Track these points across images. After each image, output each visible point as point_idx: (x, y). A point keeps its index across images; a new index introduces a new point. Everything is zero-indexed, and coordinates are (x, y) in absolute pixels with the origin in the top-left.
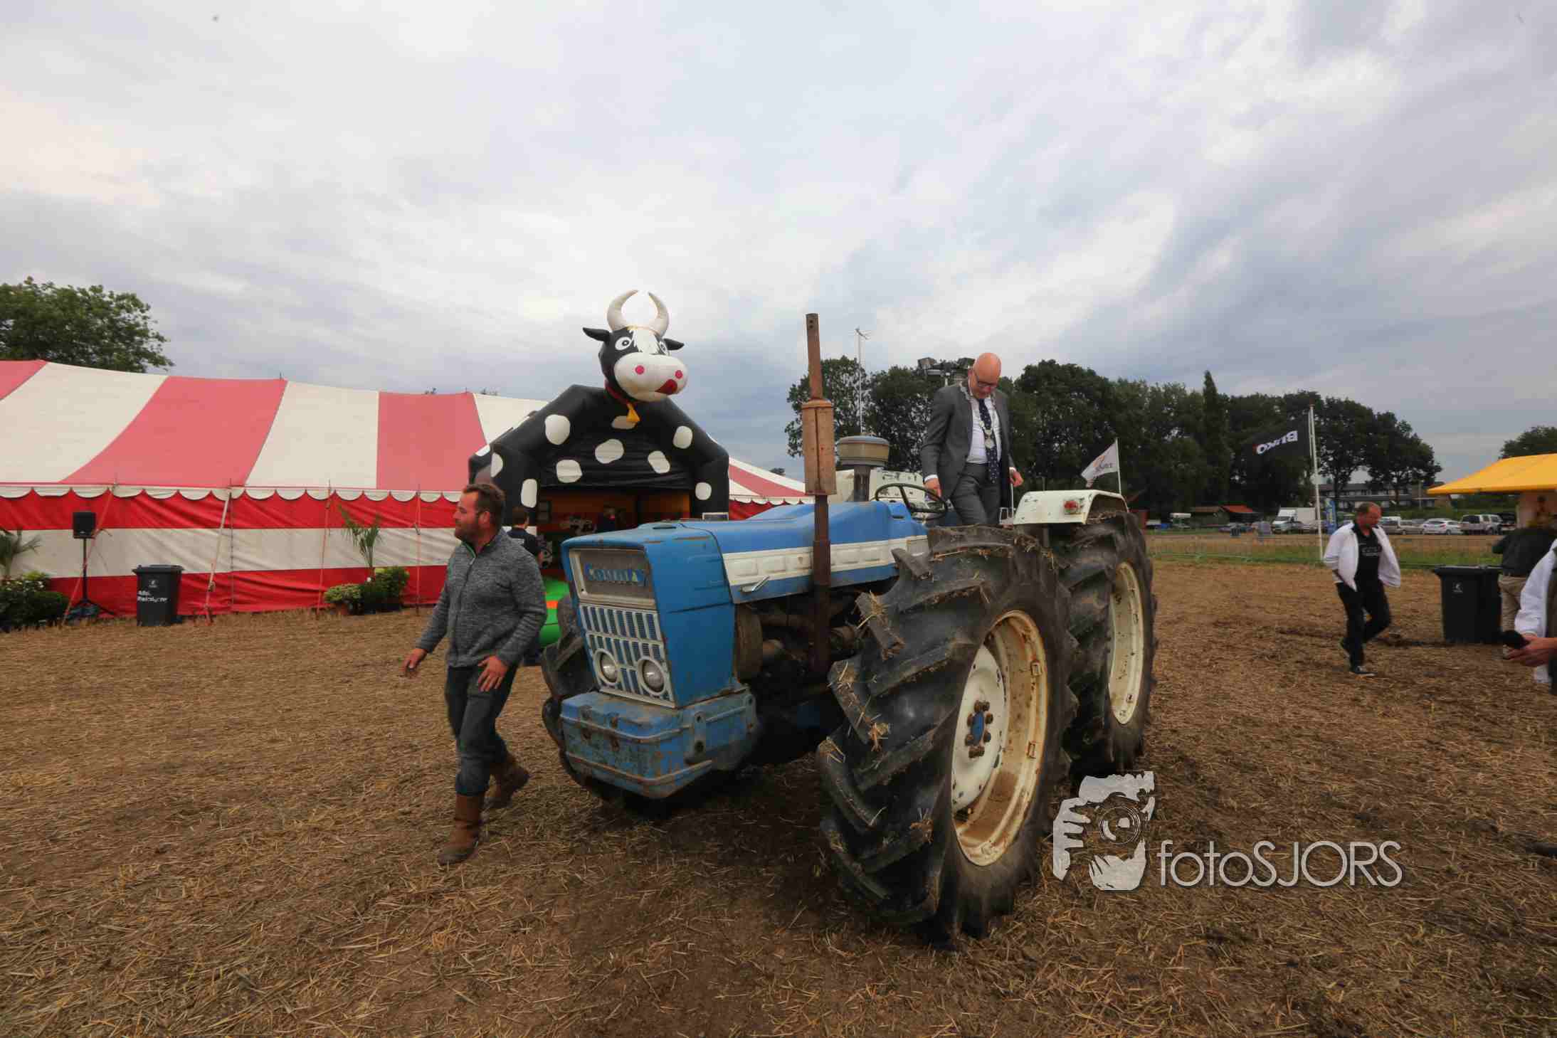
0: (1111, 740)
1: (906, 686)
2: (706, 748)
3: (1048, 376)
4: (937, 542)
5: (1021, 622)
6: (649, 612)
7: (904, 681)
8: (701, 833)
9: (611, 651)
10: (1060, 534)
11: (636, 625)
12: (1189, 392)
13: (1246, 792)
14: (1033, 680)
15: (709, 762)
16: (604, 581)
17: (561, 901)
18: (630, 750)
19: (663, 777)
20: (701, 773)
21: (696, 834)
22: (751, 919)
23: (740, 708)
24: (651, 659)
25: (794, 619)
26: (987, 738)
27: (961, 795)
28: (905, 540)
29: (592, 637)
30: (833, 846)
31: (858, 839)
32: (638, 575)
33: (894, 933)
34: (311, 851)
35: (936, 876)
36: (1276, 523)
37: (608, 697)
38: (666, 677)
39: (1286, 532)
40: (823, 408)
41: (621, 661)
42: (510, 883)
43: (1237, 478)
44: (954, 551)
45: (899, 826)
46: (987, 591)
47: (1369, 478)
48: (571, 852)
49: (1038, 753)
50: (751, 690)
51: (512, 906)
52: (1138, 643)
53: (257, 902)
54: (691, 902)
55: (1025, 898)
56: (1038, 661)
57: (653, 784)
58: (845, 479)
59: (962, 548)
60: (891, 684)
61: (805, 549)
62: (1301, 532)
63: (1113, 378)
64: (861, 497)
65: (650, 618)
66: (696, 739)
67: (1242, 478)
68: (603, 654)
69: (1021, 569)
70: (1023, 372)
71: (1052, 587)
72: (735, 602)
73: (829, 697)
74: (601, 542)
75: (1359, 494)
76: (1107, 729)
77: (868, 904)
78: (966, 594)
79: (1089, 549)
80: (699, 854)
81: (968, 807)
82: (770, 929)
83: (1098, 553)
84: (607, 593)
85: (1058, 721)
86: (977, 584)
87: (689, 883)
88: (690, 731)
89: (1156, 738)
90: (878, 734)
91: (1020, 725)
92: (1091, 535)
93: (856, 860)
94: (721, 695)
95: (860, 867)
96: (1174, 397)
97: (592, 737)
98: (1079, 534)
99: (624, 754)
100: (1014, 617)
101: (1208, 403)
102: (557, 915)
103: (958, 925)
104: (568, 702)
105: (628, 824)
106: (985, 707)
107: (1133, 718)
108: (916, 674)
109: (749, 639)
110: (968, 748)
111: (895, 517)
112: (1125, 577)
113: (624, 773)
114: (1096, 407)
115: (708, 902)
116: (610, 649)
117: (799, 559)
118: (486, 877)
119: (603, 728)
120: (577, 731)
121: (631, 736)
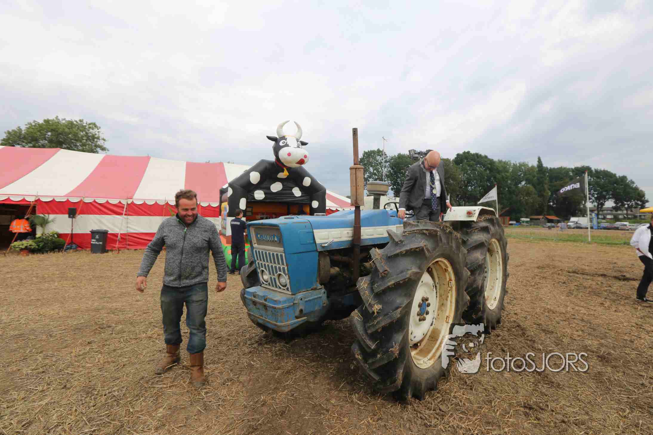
0: (485, 317)
1: (389, 289)
2: (304, 312)
3: (466, 158)
4: (407, 227)
5: (444, 263)
6: (282, 254)
7: (388, 287)
8: (304, 348)
9: (266, 270)
10: (465, 225)
11: (275, 258)
12: (530, 166)
14: (449, 289)
15: (305, 318)
16: (263, 240)
17: (244, 373)
18: (272, 311)
19: (286, 323)
20: (301, 322)
21: (302, 348)
22: (322, 385)
23: (320, 296)
24: (282, 273)
25: (345, 259)
26: (427, 313)
27: (415, 337)
28: (393, 226)
29: (258, 263)
30: (357, 356)
31: (367, 355)
32: (277, 238)
33: (383, 395)
34: (147, 346)
35: (400, 373)
36: (569, 224)
37: (264, 289)
38: (288, 281)
39: (574, 228)
40: (359, 168)
41: (270, 274)
42: (224, 364)
43: (551, 204)
44: (414, 231)
45: (384, 350)
46: (428, 250)
47: (614, 205)
48: (250, 352)
49: (450, 321)
50: (325, 288)
51: (224, 373)
52: (499, 275)
53: (124, 366)
54: (297, 377)
55: (442, 384)
56: (452, 280)
57: (280, 326)
58: (369, 200)
59: (417, 230)
60: (383, 288)
61: (351, 229)
62: (581, 228)
63: (496, 159)
64: (376, 207)
65: (281, 256)
66: (300, 309)
67: (554, 204)
68: (263, 271)
69: (444, 240)
70: (456, 156)
71: (458, 248)
72: (320, 249)
73: (357, 293)
74: (262, 223)
75: (609, 212)
76: (484, 311)
77: (372, 382)
78: (418, 250)
79: (477, 232)
80: (303, 356)
81: (418, 342)
82: (329, 390)
83: (482, 234)
84: (264, 245)
85: (460, 307)
86: (422, 246)
87: (298, 368)
88: (298, 304)
89: (507, 316)
90: (377, 309)
91: (443, 308)
92: (479, 226)
93: (366, 363)
94: (312, 290)
95: (368, 366)
96: (523, 167)
97: (257, 305)
98: (474, 225)
99: (269, 313)
100: (440, 261)
101: (539, 171)
102: (242, 379)
103: (411, 394)
104: (248, 290)
105: (274, 342)
106: (427, 300)
107: (496, 307)
108: (394, 284)
109: (325, 266)
110: (419, 317)
111: (391, 216)
112: (494, 245)
113: (269, 321)
114: (488, 172)
115: (305, 377)
116: (266, 268)
117: (347, 233)
118: (215, 361)
119: (261, 301)
120: (251, 302)
121: (272, 305)
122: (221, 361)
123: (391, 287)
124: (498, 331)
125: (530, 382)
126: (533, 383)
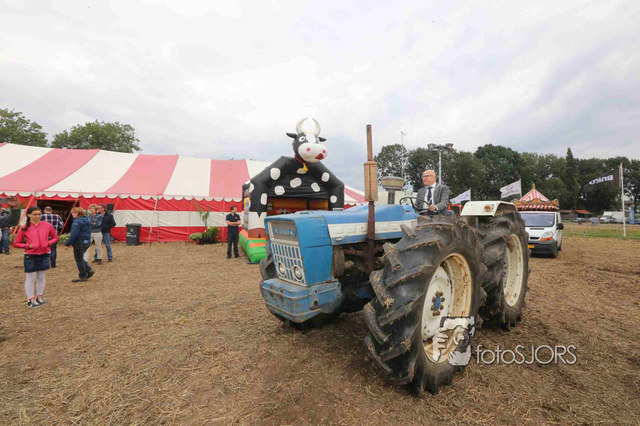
0: (504, 313)
1: (401, 283)
2: (319, 304)
3: (488, 151)
4: (420, 222)
5: (458, 258)
6: (297, 247)
7: (401, 281)
8: (320, 338)
10: (483, 220)
11: (291, 252)
12: (558, 158)
14: (464, 284)
15: (320, 309)
16: (280, 234)
17: (262, 360)
18: (288, 302)
19: (301, 314)
20: (316, 314)
21: (318, 339)
22: (336, 375)
23: (334, 288)
24: (297, 266)
25: (359, 253)
26: (442, 308)
27: (428, 332)
28: (410, 221)
29: (276, 256)
30: (369, 348)
31: (380, 347)
32: (293, 232)
33: (396, 387)
34: (174, 332)
35: (412, 366)
36: (602, 218)
37: (281, 281)
38: (303, 274)
39: (607, 223)
40: (372, 164)
41: (286, 266)
42: (244, 351)
43: (582, 197)
44: (427, 226)
45: (396, 343)
46: (441, 244)
48: (269, 341)
49: (466, 316)
50: (339, 281)
51: (243, 360)
52: (520, 271)
53: (154, 349)
54: (313, 366)
55: (457, 379)
56: (467, 276)
57: (296, 317)
59: (431, 225)
60: (395, 282)
61: (365, 224)
62: (615, 223)
63: (520, 152)
64: (391, 202)
65: (297, 249)
66: (315, 300)
67: (585, 197)
68: (280, 264)
69: (458, 235)
70: (477, 150)
71: (474, 243)
72: (333, 244)
73: (370, 287)
74: (279, 218)
76: (502, 307)
77: (384, 374)
78: (430, 245)
79: (496, 227)
80: (318, 347)
81: (432, 337)
82: (343, 380)
83: (500, 229)
84: (281, 239)
85: (476, 302)
86: (436, 240)
87: (313, 358)
88: (313, 296)
89: (529, 314)
90: (389, 303)
91: (458, 303)
92: (497, 221)
93: (379, 355)
94: (326, 282)
95: (380, 358)
96: (551, 160)
97: (274, 295)
98: (492, 220)
99: (285, 304)
100: (455, 256)
101: (568, 163)
102: (260, 366)
103: (423, 386)
104: (266, 282)
105: (292, 332)
106: (441, 294)
107: (516, 304)
108: (406, 278)
109: (338, 260)
110: (432, 312)
111: (406, 211)
112: (514, 240)
113: (285, 311)
114: (512, 165)
115: (320, 367)
116: (282, 261)
117: (362, 227)
118: (235, 348)
119: (278, 293)
120: (268, 293)
121: (287, 296)
122: (241, 348)
123: (403, 281)
124: (518, 329)
125: (550, 382)
126: (554, 383)
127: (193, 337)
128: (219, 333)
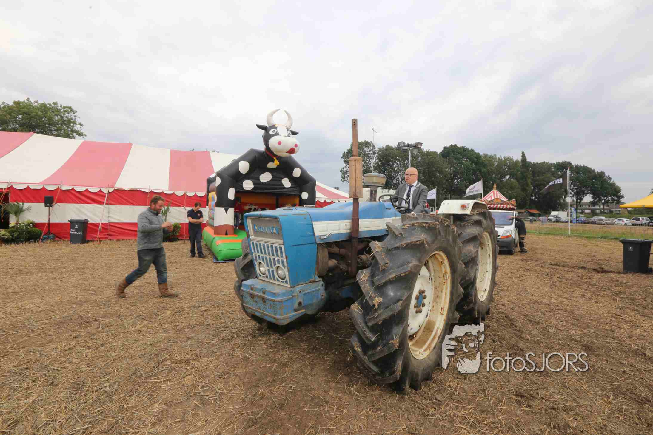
0: (476, 308)
1: (390, 282)
2: (302, 305)
3: (453, 151)
4: (405, 220)
5: (441, 256)
6: (281, 246)
7: (389, 280)
8: (299, 340)
10: (458, 218)
11: (274, 250)
12: (515, 160)
13: (534, 333)
14: (444, 281)
15: (304, 310)
16: (261, 232)
17: (240, 365)
18: (271, 305)
19: (285, 316)
20: (300, 315)
21: (297, 340)
22: (320, 377)
23: (317, 288)
24: (281, 266)
25: (343, 251)
26: (424, 305)
27: (411, 329)
28: (391, 219)
29: (256, 255)
30: (356, 348)
31: (366, 347)
32: (276, 230)
33: (381, 386)
34: (137, 340)
35: (399, 365)
36: (549, 217)
37: (261, 281)
38: (287, 274)
39: (554, 222)
40: (358, 160)
41: (268, 266)
42: (219, 356)
43: (533, 198)
44: (413, 224)
45: (384, 342)
46: (427, 242)
47: (592, 200)
48: (245, 345)
49: (445, 312)
50: (324, 280)
51: (219, 367)
52: (490, 267)
53: (114, 360)
54: (294, 369)
55: (437, 374)
56: (447, 273)
57: (280, 319)
58: (366, 192)
59: (416, 223)
60: (384, 281)
61: (349, 221)
62: (561, 222)
63: (482, 154)
64: (373, 199)
65: (281, 248)
66: (298, 302)
67: (536, 198)
68: (260, 263)
69: (442, 234)
70: (443, 149)
71: (455, 241)
72: (318, 243)
73: (357, 285)
74: (260, 215)
75: (587, 206)
76: (475, 303)
77: (370, 373)
78: (418, 243)
79: (471, 225)
80: (298, 349)
81: (414, 334)
82: (327, 382)
83: (475, 227)
84: (263, 237)
85: (454, 298)
86: (423, 239)
87: (294, 361)
88: (297, 297)
89: (496, 308)
90: (377, 302)
91: (438, 300)
92: (472, 219)
93: (366, 355)
94: (310, 282)
95: (367, 358)
96: (508, 162)
97: (255, 298)
98: (467, 219)
99: (268, 305)
100: (438, 254)
101: (523, 165)
102: (239, 372)
103: (408, 383)
104: (244, 282)
105: (269, 334)
106: (423, 292)
107: (486, 299)
108: (395, 277)
109: (323, 258)
110: (416, 309)
111: (387, 209)
112: (485, 238)
113: (267, 314)
114: (474, 166)
115: (302, 369)
116: (263, 261)
117: (346, 225)
118: (209, 354)
119: (259, 294)
120: (248, 295)
121: (271, 298)
122: (215, 354)
123: (391, 280)
124: (488, 322)
127: (159, 344)
128: (189, 339)
